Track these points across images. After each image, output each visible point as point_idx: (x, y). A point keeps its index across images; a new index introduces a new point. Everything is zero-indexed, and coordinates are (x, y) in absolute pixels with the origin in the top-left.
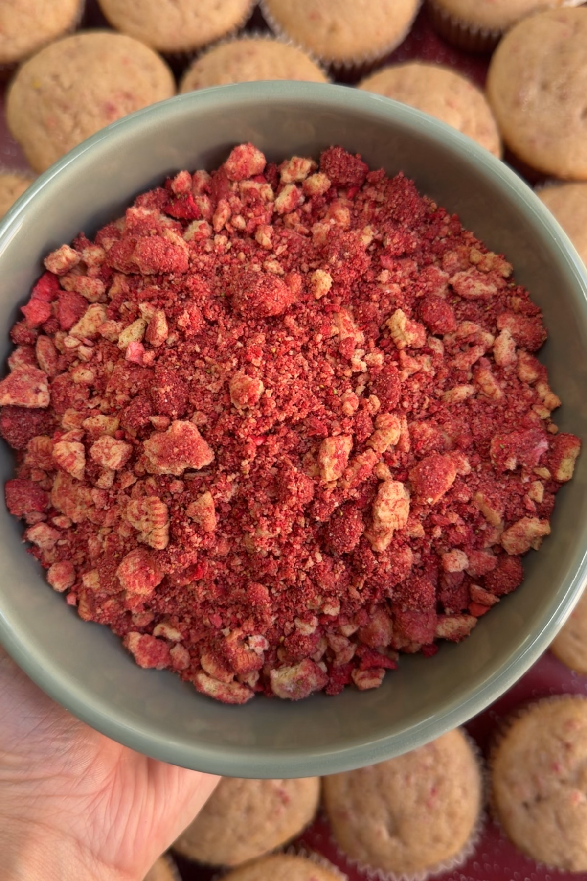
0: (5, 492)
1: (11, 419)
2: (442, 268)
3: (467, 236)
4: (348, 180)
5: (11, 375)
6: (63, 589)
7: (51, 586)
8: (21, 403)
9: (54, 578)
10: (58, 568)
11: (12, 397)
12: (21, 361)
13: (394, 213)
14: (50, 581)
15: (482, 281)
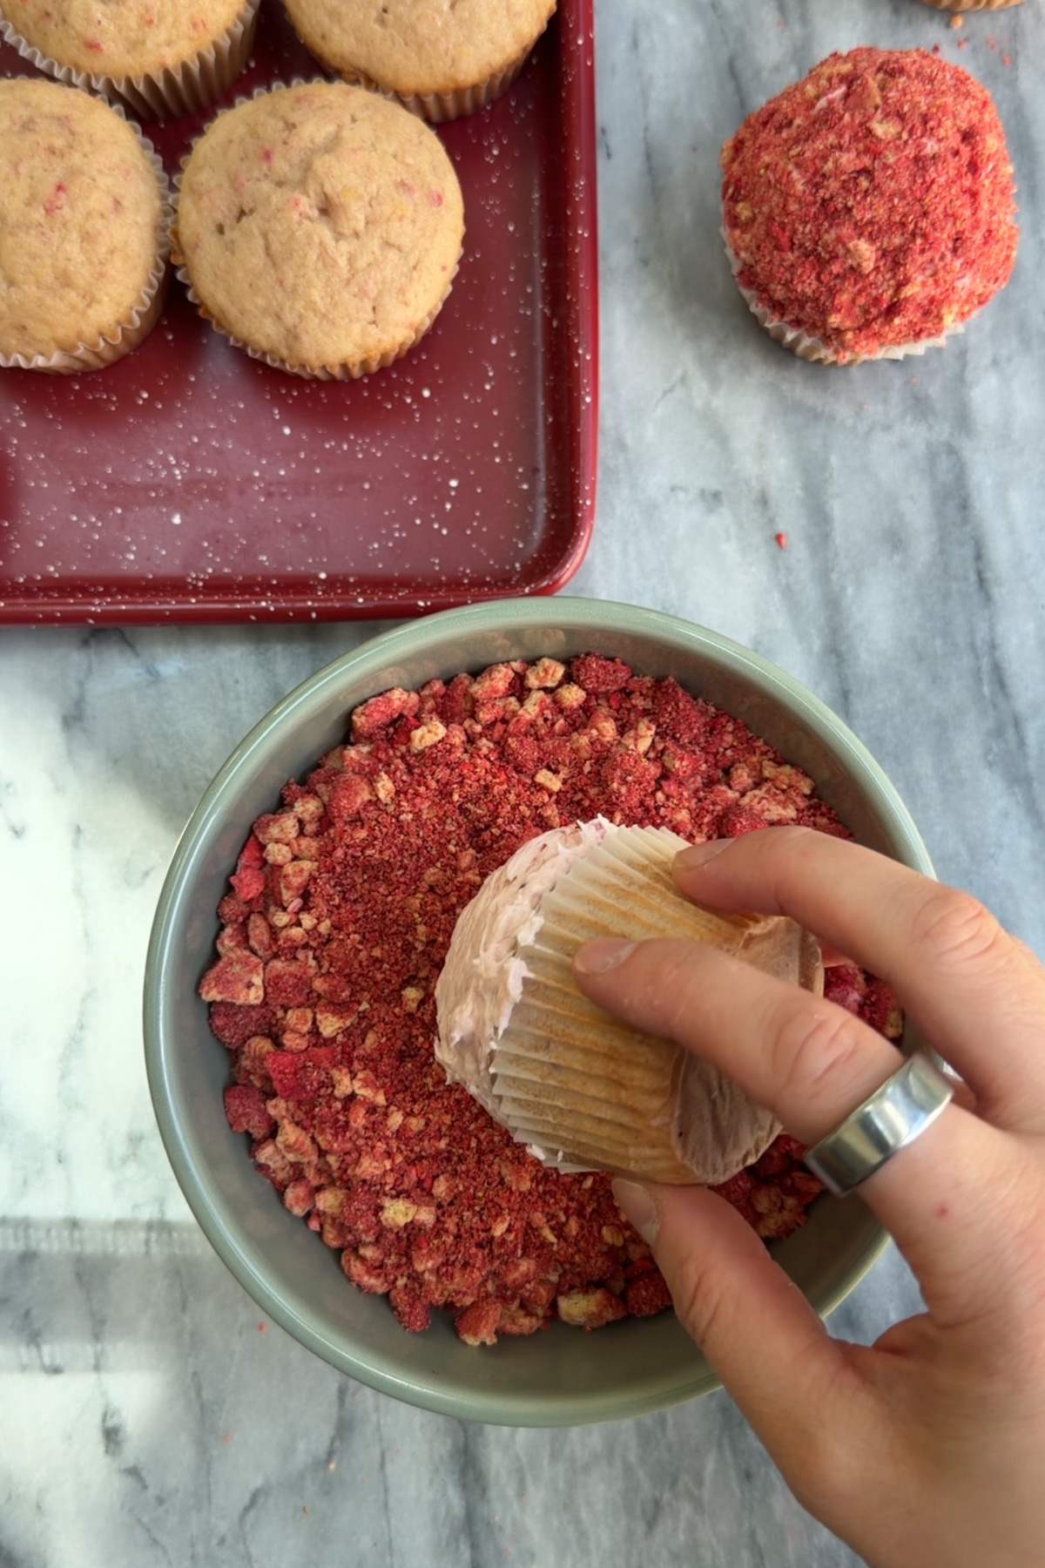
0: (224, 1102)
1: (226, 1016)
2: (730, 787)
3: (755, 744)
4: (609, 688)
5: (221, 964)
6: (303, 1214)
7: (289, 1212)
8: (230, 1000)
9: (293, 1202)
10: (297, 1190)
11: (220, 993)
12: (232, 944)
13: (667, 727)
14: (287, 1205)
15: (779, 803)
